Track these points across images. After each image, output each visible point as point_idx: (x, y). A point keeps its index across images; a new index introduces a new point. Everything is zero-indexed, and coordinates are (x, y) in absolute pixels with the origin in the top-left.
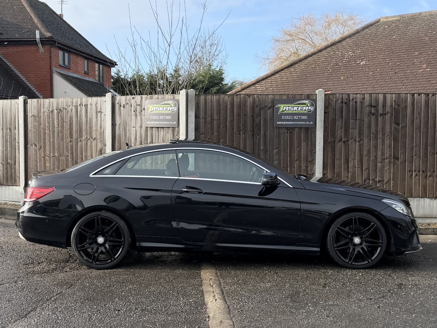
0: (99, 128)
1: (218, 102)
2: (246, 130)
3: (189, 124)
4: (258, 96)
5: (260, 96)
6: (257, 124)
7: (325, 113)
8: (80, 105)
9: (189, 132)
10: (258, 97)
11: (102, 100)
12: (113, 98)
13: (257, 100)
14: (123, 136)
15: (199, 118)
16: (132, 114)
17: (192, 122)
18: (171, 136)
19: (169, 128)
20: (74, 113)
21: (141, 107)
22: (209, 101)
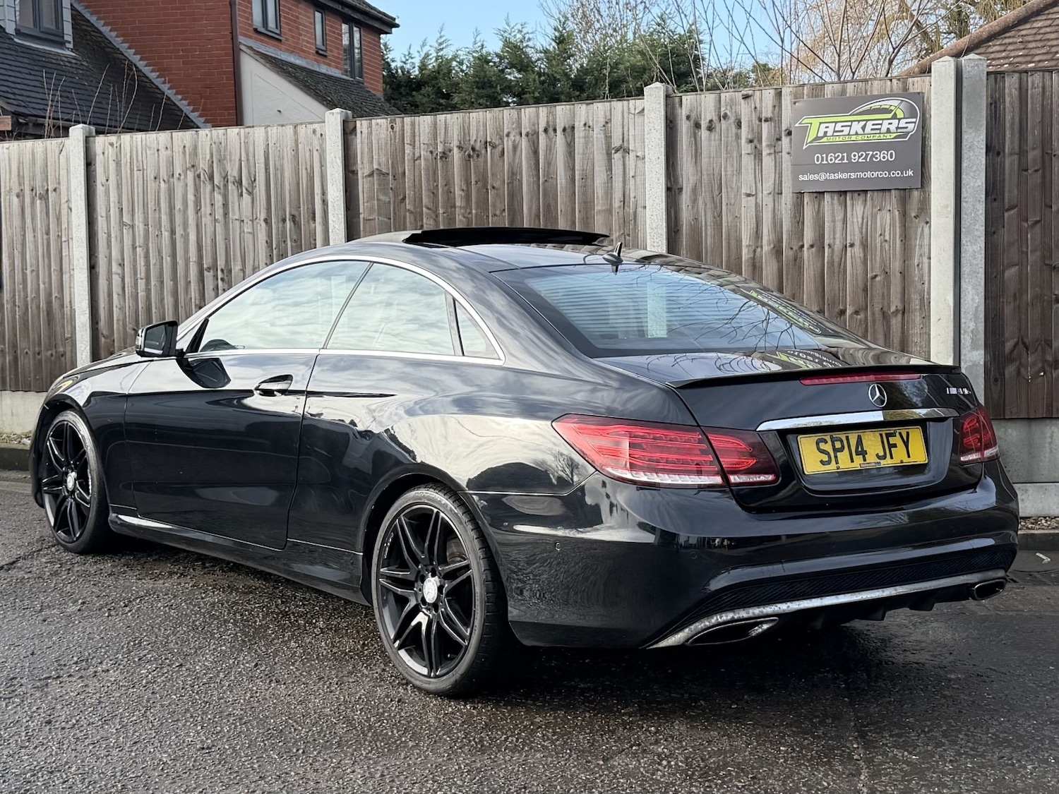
0: (617, 204)
3: (964, 176)
8: (546, 131)
9: (966, 202)
11: (629, 109)
12: (670, 100)
14: (709, 228)
15: (998, 154)
16: (743, 152)
18: (893, 219)
19: (887, 193)
20: (527, 158)
21: (775, 127)
22: (1034, 92)
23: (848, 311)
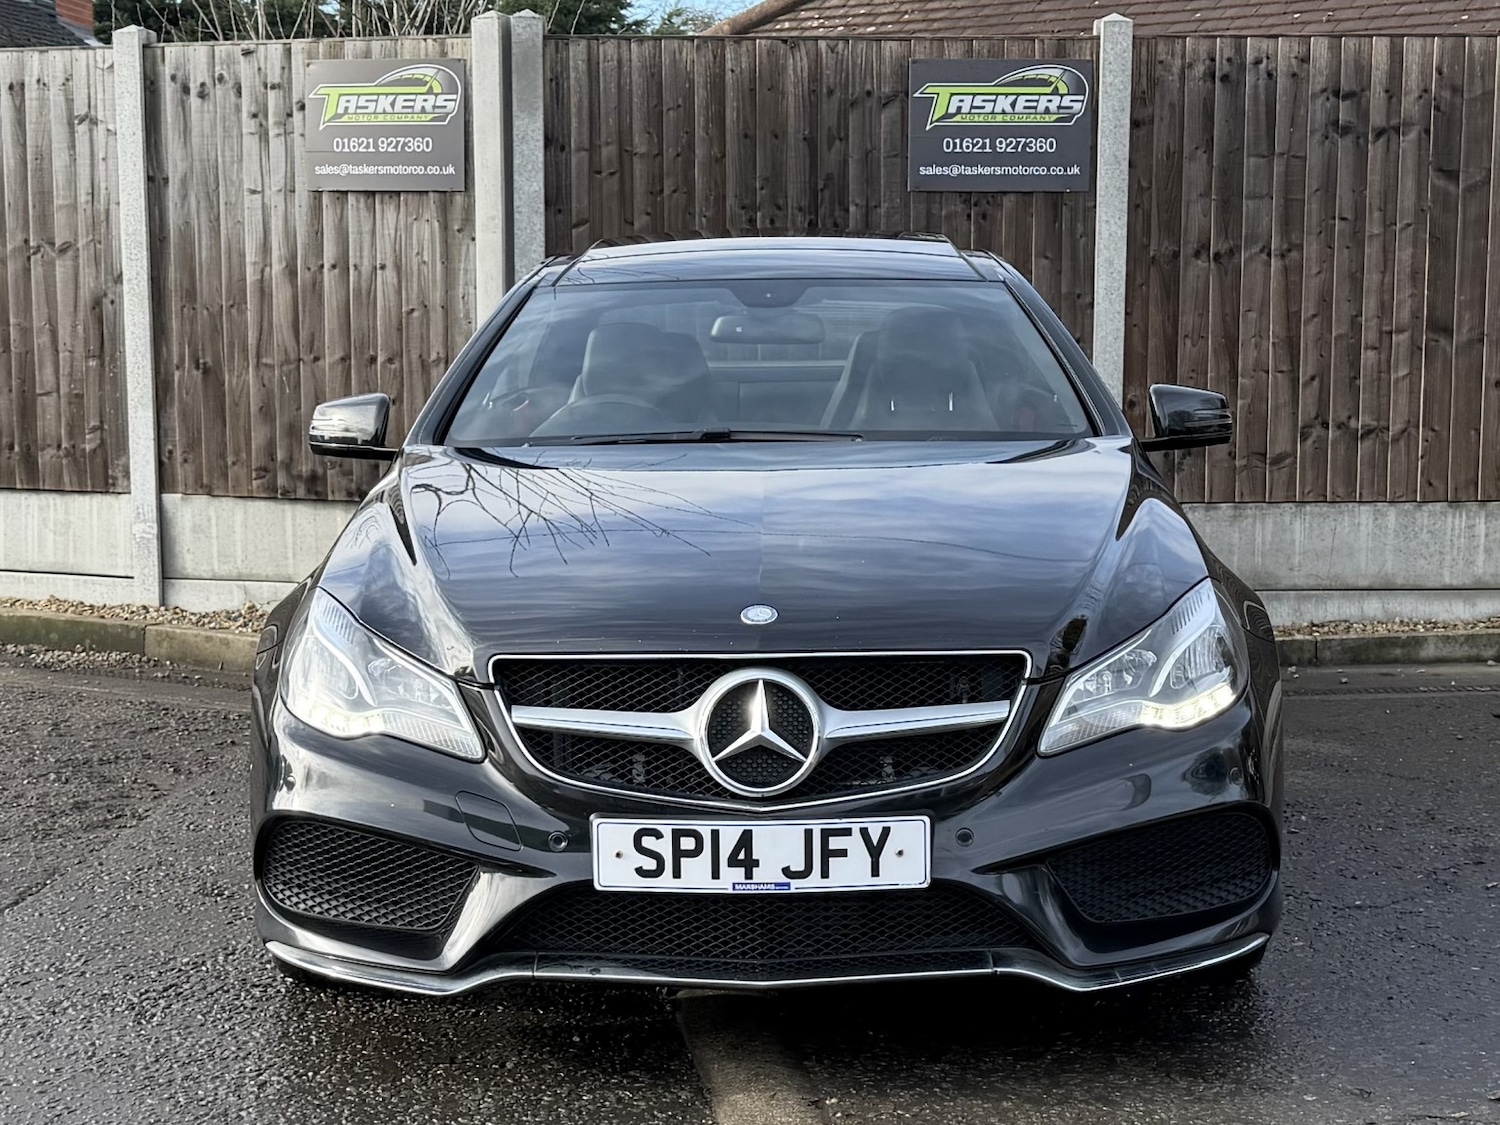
0: (83, 198)
1: (653, 75)
2: (781, 202)
3: (516, 177)
4: (832, 43)
5: (841, 44)
6: (829, 177)
7: (1135, 124)
9: (520, 213)
10: (833, 52)
11: (96, 61)
12: (149, 52)
13: (832, 62)
14: (204, 236)
15: (563, 148)
16: (244, 131)
17: (530, 167)
18: (432, 233)
19: (425, 197)
21: (284, 98)
22: (607, 67)
23: (379, 359)
